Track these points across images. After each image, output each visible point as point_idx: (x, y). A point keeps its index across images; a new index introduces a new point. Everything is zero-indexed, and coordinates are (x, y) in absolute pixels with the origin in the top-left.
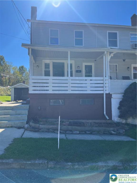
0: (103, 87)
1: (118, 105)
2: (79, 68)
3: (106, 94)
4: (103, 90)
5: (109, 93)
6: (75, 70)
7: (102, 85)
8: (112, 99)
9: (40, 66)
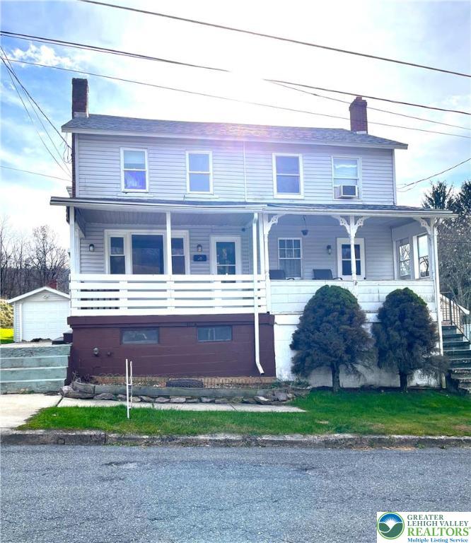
0: (253, 298)
1: (289, 340)
2: (202, 251)
3: (260, 314)
4: (253, 306)
5: (268, 312)
6: (190, 255)
7: (250, 294)
8: (275, 326)
9: (98, 245)
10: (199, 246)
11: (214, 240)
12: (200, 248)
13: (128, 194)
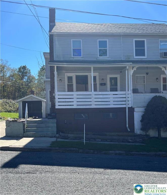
0: (126, 101)
1: (140, 119)
3: (128, 108)
4: (126, 104)
5: (132, 107)
6: (99, 83)
7: (124, 99)
8: (134, 112)
9: (63, 80)
10: (103, 79)
11: (109, 76)
12: (103, 80)
13: (74, 59)
